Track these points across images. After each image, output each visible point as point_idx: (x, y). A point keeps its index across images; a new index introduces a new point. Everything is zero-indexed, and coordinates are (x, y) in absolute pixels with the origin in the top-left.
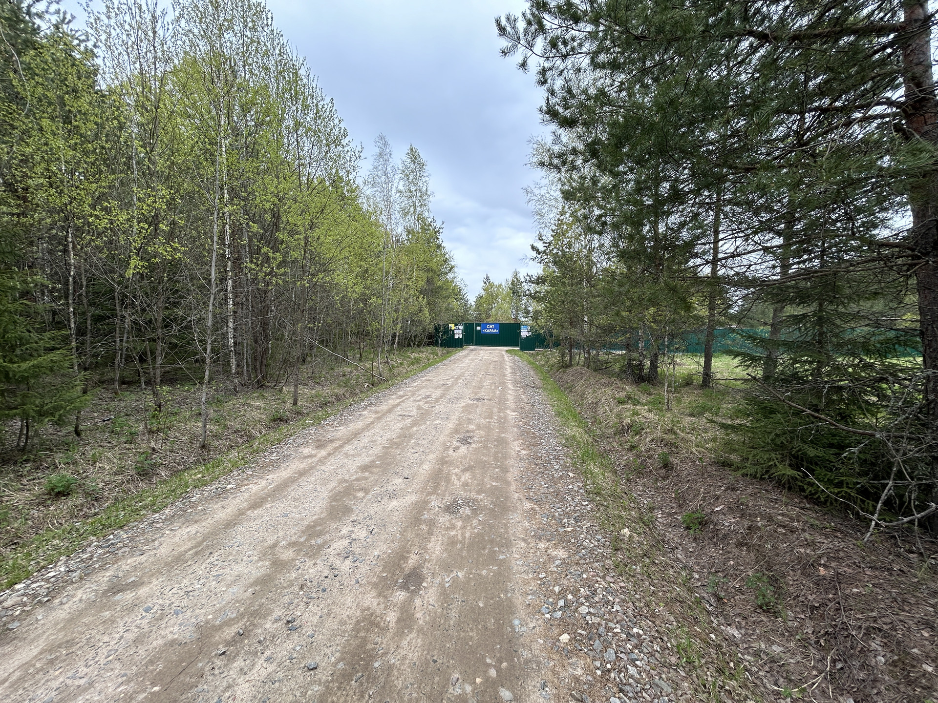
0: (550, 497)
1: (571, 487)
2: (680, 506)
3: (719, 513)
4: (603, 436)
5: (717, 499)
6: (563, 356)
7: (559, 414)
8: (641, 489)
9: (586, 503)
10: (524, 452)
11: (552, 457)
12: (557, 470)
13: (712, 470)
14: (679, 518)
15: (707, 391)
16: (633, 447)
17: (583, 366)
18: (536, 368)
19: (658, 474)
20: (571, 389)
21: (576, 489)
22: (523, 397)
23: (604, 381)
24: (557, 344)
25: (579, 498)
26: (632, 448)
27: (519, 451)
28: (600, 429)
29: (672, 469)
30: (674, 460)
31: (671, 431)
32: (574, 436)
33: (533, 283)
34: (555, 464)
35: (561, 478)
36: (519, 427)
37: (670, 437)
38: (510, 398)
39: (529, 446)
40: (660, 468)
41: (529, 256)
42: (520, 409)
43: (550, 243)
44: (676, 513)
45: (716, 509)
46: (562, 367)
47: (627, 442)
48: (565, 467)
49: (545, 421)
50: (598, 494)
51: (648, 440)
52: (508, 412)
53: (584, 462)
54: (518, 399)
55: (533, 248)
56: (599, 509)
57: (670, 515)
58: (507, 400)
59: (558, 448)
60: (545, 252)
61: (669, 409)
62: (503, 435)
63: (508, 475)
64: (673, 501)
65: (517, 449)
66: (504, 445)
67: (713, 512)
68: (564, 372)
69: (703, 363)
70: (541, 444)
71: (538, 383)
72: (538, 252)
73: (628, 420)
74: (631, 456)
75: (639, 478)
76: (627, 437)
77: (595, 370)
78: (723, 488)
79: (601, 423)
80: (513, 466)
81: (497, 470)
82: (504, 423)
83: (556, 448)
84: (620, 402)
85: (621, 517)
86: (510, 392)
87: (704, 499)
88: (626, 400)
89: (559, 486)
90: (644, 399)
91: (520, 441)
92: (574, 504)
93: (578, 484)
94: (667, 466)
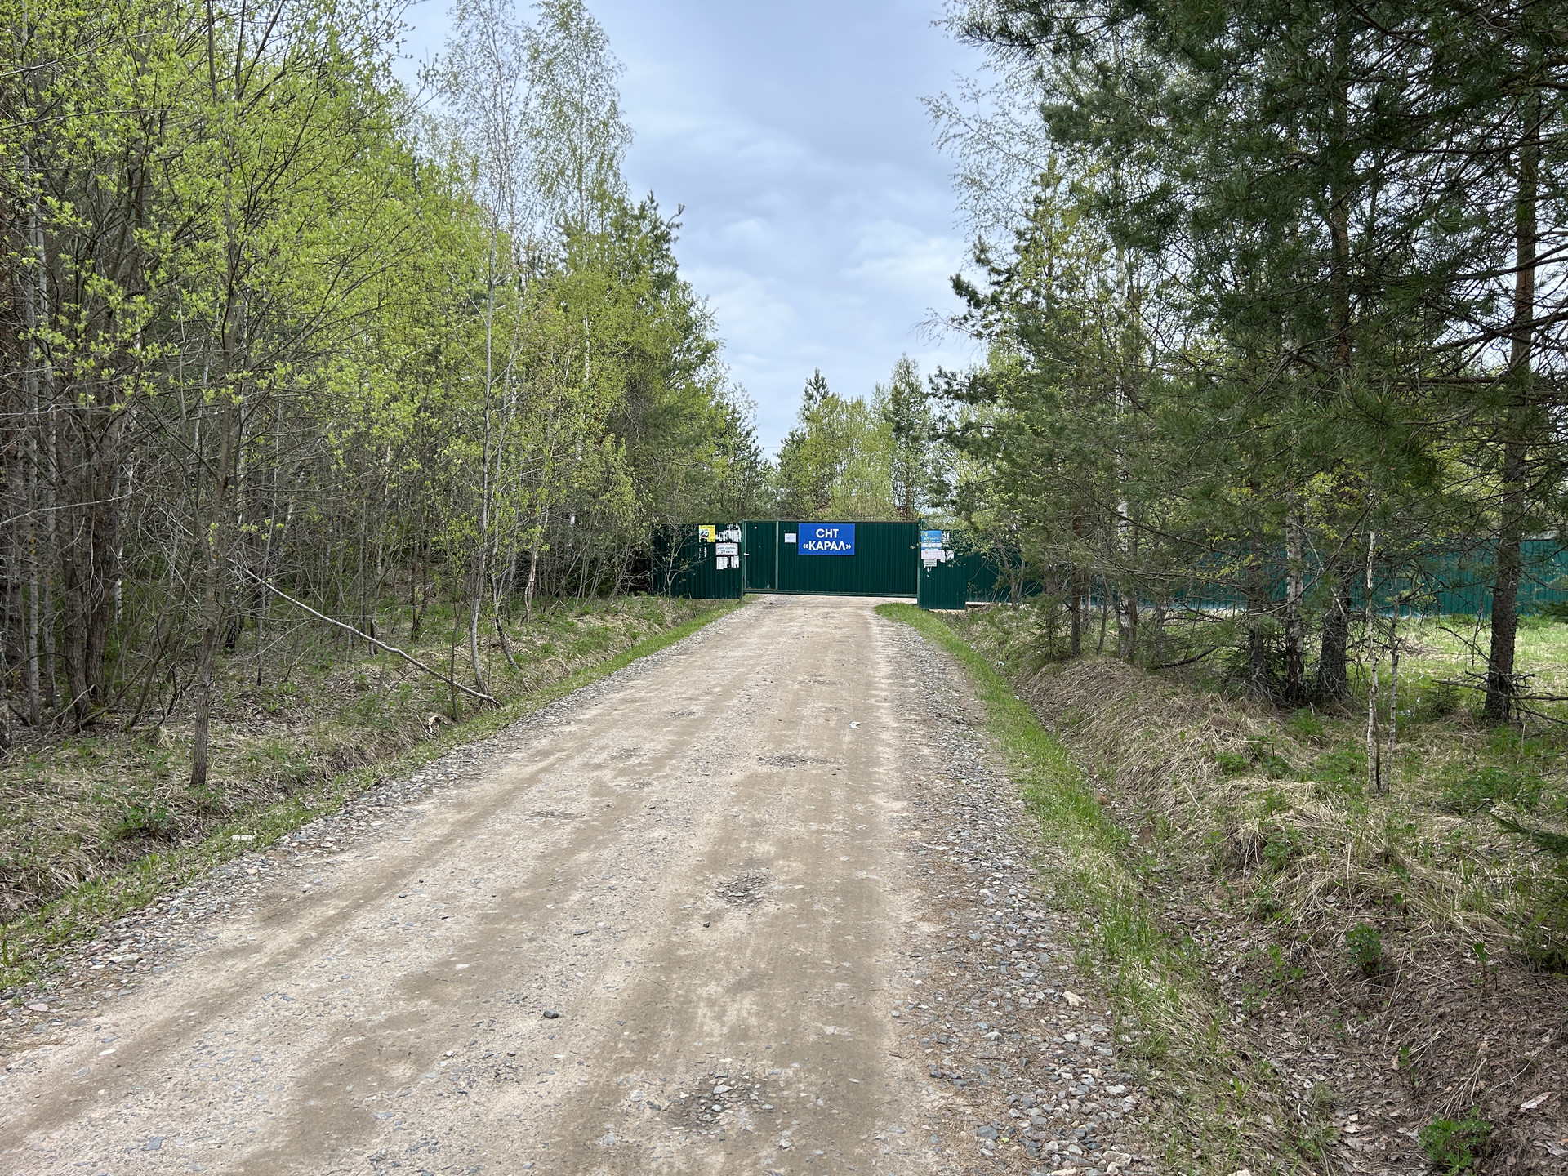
0: (1005, 1070)
1: (1071, 1037)
2: (1417, 1097)
3: (1534, 1119)
4: (1176, 876)
5: (1530, 1073)
6: (1052, 624)
7: (1036, 805)
8: (1293, 1043)
9: (1121, 1088)
10: (926, 927)
11: (1013, 943)
12: (1028, 984)
13: (1515, 982)
14: (1414, 1134)
15: (1504, 732)
16: (1268, 909)
17: (1115, 654)
18: (968, 663)
19: (1347, 995)
20: (1076, 726)
21: (1087, 1043)
22: (926, 751)
23: (1178, 701)
24: (1032, 588)
25: (1098, 1072)
26: (1266, 912)
27: (911, 926)
28: (1167, 852)
29: (1390, 981)
30: (1394, 950)
31: (1387, 858)
32: (1083, 875)
33: (958, 397)
34: (1023, 965)
35: (1041, 1008)
36: (912, 847)
37: (1384, 879)
38: (886, 754)
39: (941, 909)
40: (1354, 977)
41: (945, 315)
42: (916, 792)
43: (1010, 273)
44: (1402, 1120)
45: (1526, 1105)
46: (1049, 658)
47: (1248, 895)
48: (1054, 977)
49: (993, 829)
50: (1155, 1059)
51: (1314, 886)
52: (879, 799)
53: (1112, 958)
54: (910, 760)
55: (960, 287)
56: (1158, 1109)
57: (1384, 1125)
58: (876, 762)
59: (1033, 914)
60: (994, 299)
61: (1380, 791)
62: (862, 874)
63: (876, 1000)
64: (1395, 1081)
65: (906, 917)
66: (865, 905)
67: (1516, 1114)
68: (1056, 674)
69: (1487, 648)
70: (980, 901)
71: (975, 707)
72: (974, 300)
73: (1253, 826)
74: (1261, 940)
75: (1287, 1007)
76: (1249, 879)
77: (1153, 669)
78: (1546, 1039)
79: (1168, 833)
80: (891, 972)
81: (839, 986)
82: (865, 835)
83: (1027, 913)
84: (1230, 768)
85: (1226, 1132)
86: (885, 736)
87: (1489, 1075)
88: (1247, 761)
89: (1034, 1035)
90: (1303, 758)
91: (916, 893)
92: (1080, 1092)
93: (1096, 1028)
94: (1373, 969)
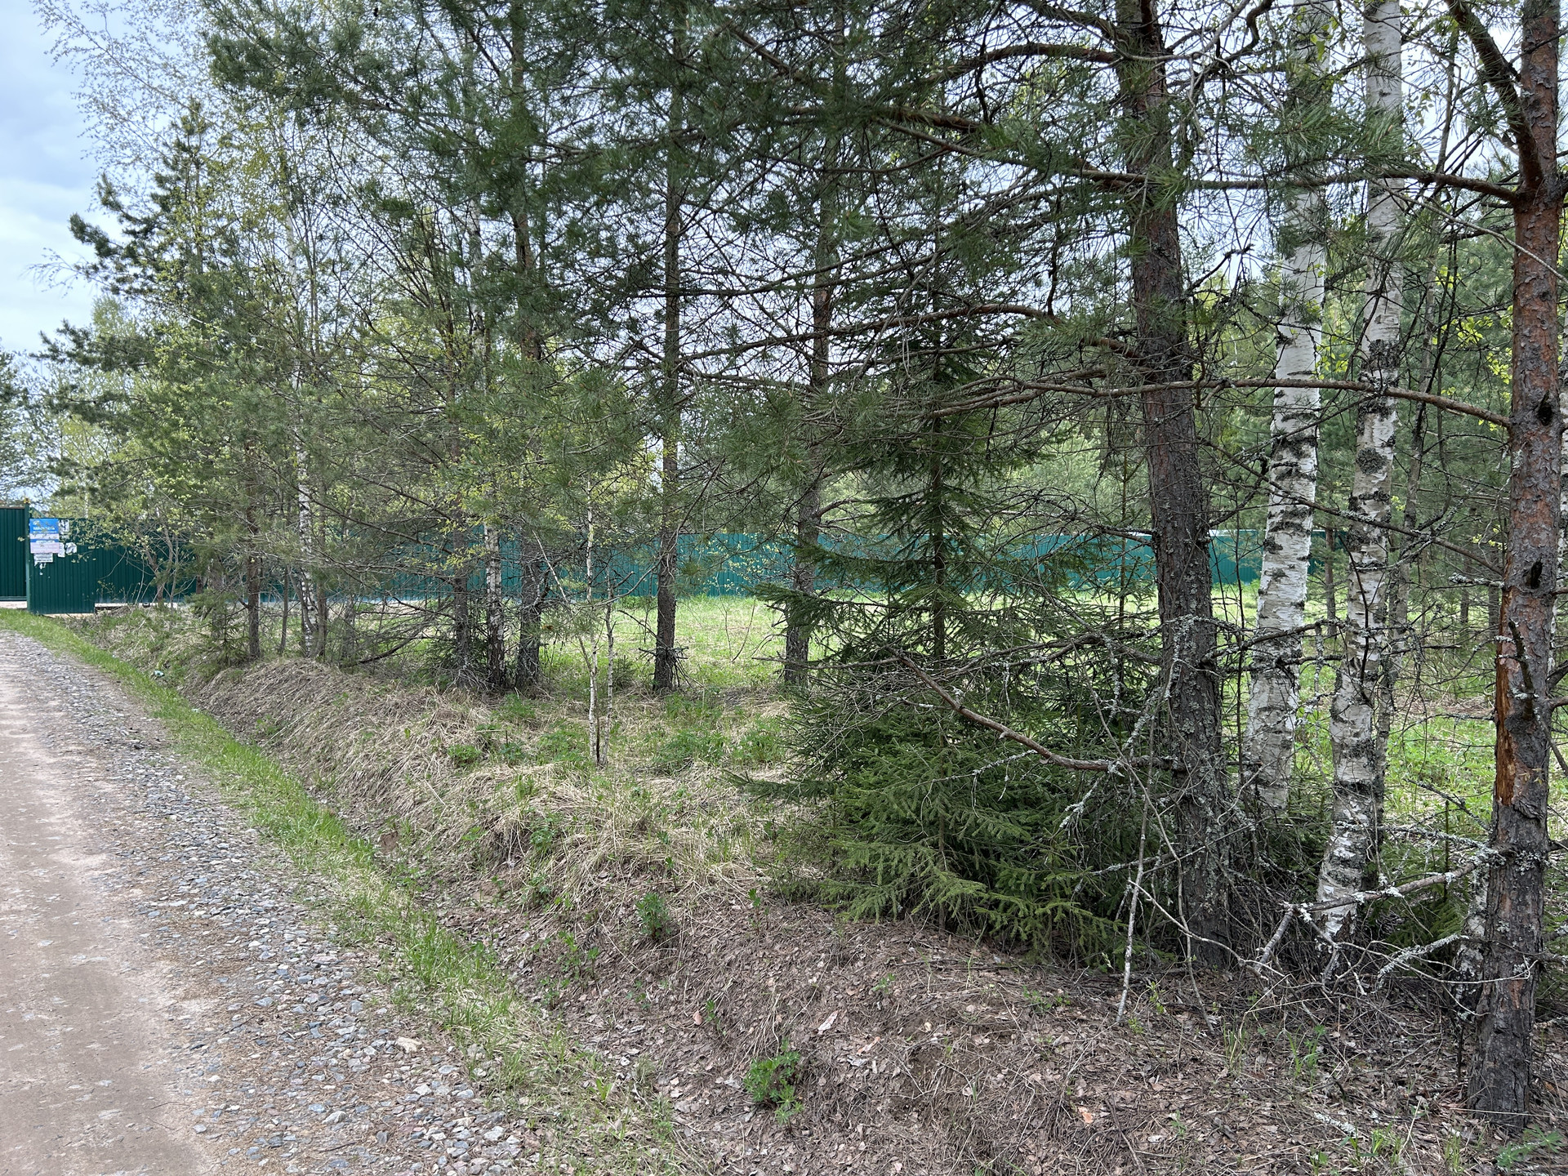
0: (365, 1154)
1: (423, 1089)
2: (724, 1045)
3: (832, 1038)
5: (817, 998)
10: (195, 1007)
11: (314, 998)
12: (351, 1042)
14: (730, 1081)
19: (642, 965)
21: (443, 1090)
22: (109, 788)
27: (173, 1009)
29: (676, 941)
34: (337, 1021)
35: (376, 1066)
36: (138, 911)
38: (52, 798)
39: (210, 977)
40: (642, 945)
41: (72, 259)
42: (119, 844)
44: (717, 1071)
45: (823, 1027)
46: (224, 662)
48: (375, 1024)
49: (234, 868)
52: (65, 858)
54: (91, 805)
57: (703, 1080)
58: (41, 810)
59: (324, 958)
61: (600, 764)
62: (80, 959)
63: (166, 1118)
64: (700, 1036)
65: (164, 1000)
66: (99, 998)
67: (816, 1037)
70: (254, 957)
73: (513, 814)
76: (511, 872)
77: (349, 667)
79: (415, 837)
80: (173, 1077)
81: (106, 1115)
82: (62, 907)
83: (317, 958)
86: (41, 776)
88: (479, 750)
89: (383, 1101)
91: (165, 966)
92: (459, 1151)
93: (445, 1070)
94: (660, 934)
